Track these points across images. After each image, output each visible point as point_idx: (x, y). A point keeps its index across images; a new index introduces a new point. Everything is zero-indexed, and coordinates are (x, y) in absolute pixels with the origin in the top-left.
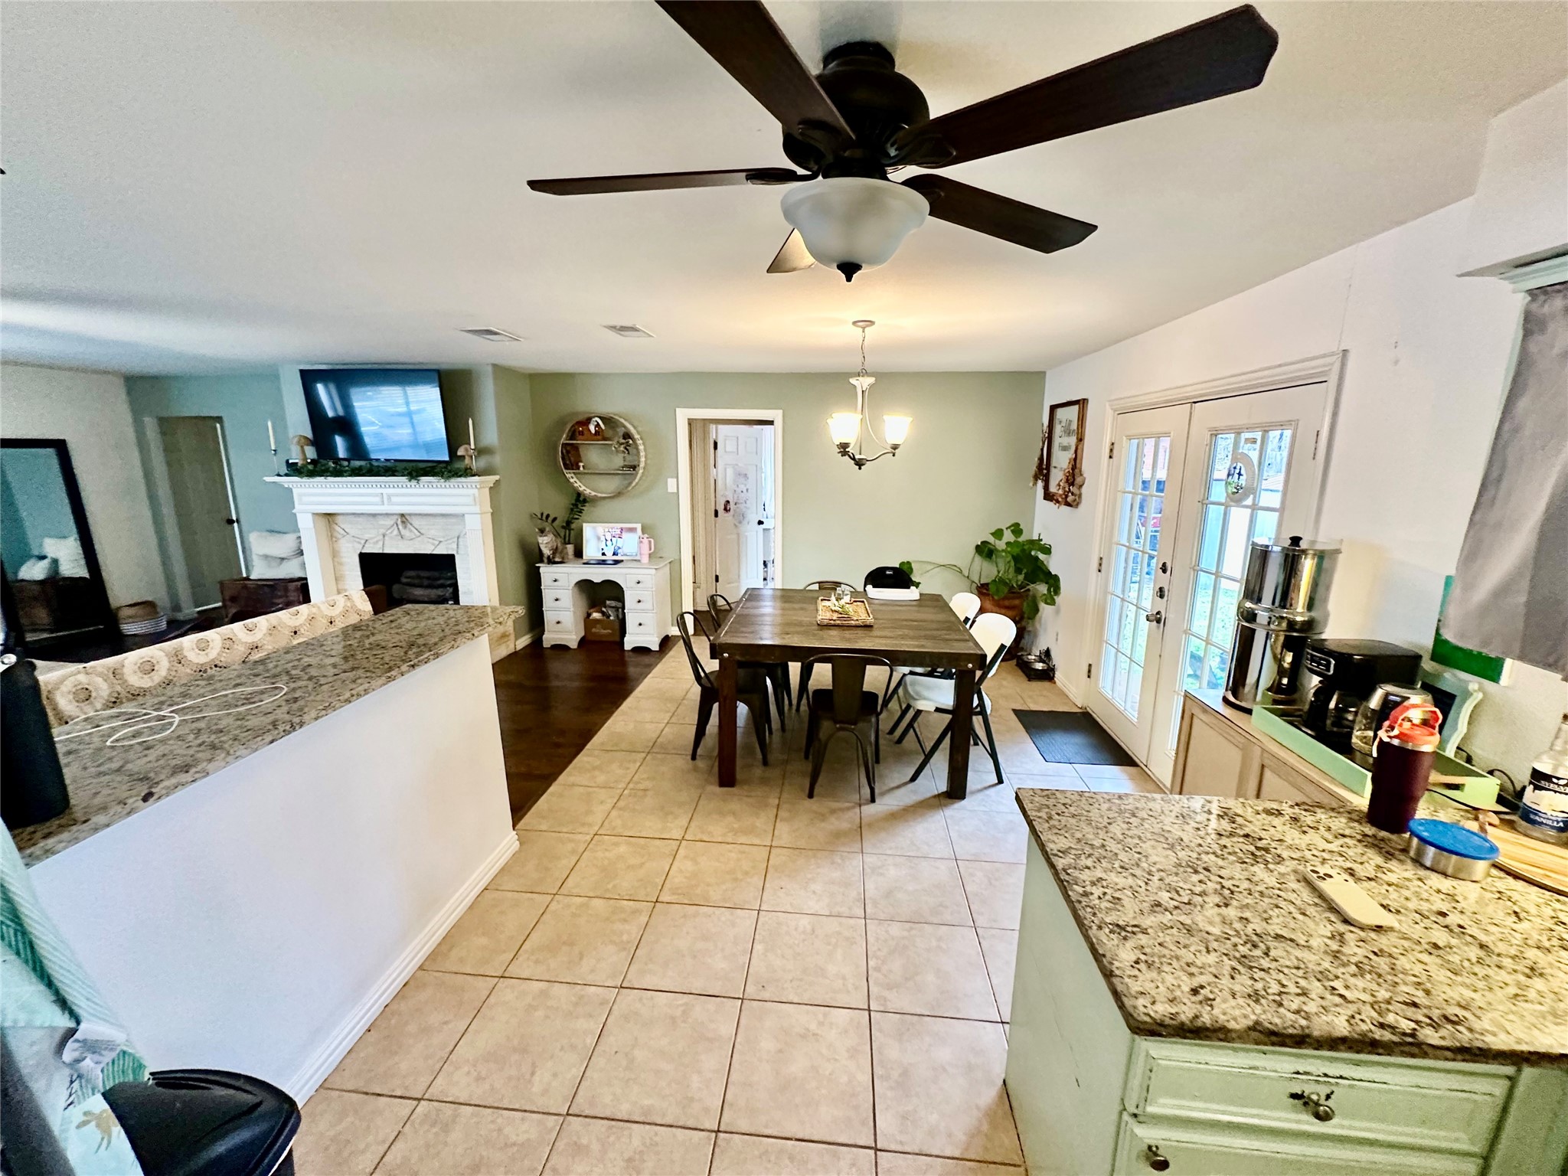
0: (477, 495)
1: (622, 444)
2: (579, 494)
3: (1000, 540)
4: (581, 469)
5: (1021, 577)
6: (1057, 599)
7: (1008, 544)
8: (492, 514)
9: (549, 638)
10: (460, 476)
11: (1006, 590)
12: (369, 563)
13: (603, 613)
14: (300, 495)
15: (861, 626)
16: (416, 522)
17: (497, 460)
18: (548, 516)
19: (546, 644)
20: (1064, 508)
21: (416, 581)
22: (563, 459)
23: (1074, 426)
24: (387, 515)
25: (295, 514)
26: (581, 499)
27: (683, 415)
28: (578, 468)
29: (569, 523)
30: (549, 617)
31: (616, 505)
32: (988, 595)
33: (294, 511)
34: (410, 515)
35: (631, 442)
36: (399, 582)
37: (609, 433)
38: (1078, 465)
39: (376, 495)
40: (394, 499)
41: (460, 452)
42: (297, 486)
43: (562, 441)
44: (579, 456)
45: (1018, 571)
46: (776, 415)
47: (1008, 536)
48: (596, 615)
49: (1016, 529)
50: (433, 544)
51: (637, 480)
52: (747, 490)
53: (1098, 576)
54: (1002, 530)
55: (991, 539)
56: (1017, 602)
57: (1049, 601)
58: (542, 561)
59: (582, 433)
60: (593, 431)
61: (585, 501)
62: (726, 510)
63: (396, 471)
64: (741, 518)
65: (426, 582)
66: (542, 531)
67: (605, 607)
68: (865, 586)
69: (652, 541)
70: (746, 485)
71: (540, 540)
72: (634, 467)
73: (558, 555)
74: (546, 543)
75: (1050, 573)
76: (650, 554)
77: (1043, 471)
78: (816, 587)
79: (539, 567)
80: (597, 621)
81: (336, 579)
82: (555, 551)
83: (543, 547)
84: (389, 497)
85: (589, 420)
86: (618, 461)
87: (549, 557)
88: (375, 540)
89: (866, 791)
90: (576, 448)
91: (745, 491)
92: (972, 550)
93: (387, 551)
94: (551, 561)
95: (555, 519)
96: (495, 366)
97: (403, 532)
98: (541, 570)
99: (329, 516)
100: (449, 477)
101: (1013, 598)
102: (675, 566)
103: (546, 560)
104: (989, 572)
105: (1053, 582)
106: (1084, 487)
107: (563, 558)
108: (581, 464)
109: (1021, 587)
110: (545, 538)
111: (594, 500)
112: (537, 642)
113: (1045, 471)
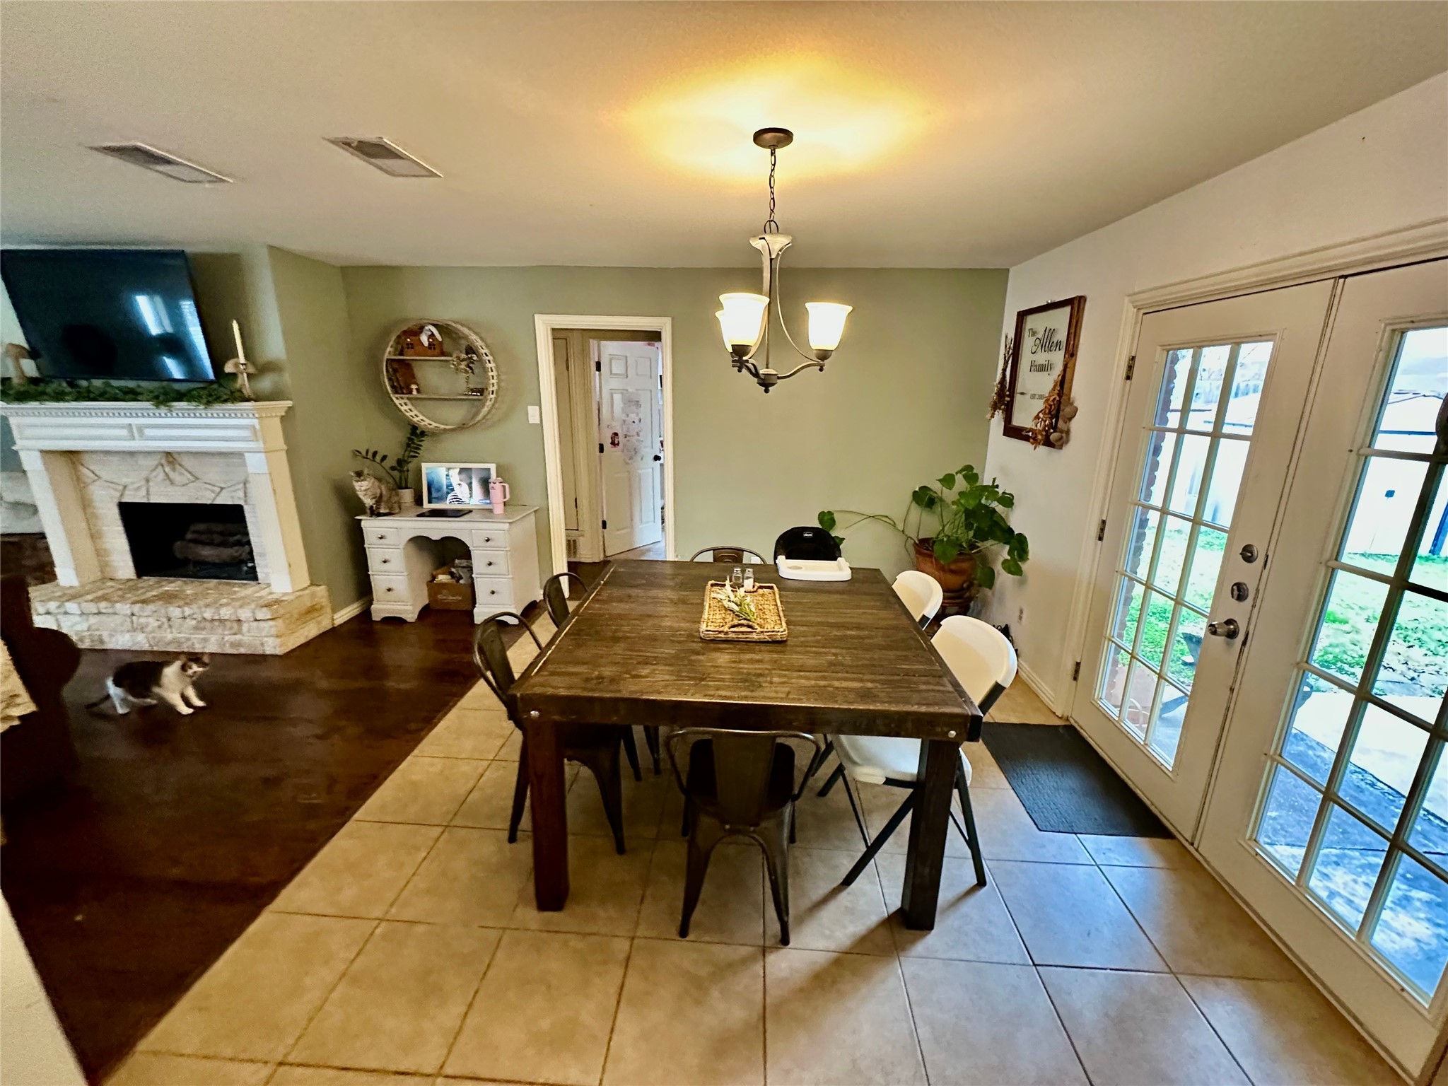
0: (258, 427)
1: (464, 360)
2: (414, 428)
3: (950, 489)
4: (415, 392)
5: (971, 533)
6: (1025, 566)
7: (961, 494)
8: (287, 452)
9: (380, 609)
10: (225, 401)
11: (955, 552)
12: (134, 516)
13: (452, 574)
14: (19, 426)
15: (768, 642)
16: (187, 462)
17: (287, 378)
18: (375, 454)
19: (376, 617)
20: (1042, 449)
21: (204, 537)
22: (390, 379)
23: (1062, 336)
24: (149, 453)
25: (16, 453)
26: (418, 432)
27: (544, 325)
28: (410, 392)
29: (401, 463)
30: (379, 581)
31: (465, 439)
32: (931, 556)
33: (14, 448)
34: (179, 453)
35: (475, 358)
36: (182, 538)
37: (447, 347)
38: (1065, 391)
39: (122, 427)
40: (148, 432)
41: (229, 368)
42: (17, 414)
43: (386, 356)
44: (413, 376)
45: (968, 526)
46: (663, 324)
47: (961, 484)
48: (443, 578)
49: (970, 474)
50: (213, 491)
51: (485, 409)
52: (640, 420)
53: (1096, 544)
54: (952, 475)
55: (936, 487)
56: (965, 565)
57: (1013, 569)
58: (364, 513)
59: (411, 346)
60: (426, 344)
61: (423, 434)
62: (613, 443)
63: (140, 394)
64: (633, 453)
65: (217, 538)
66: (359, 474)
67: (454, 567)
68: (775, 558)
69: (507, 486)
70: (638, 414)
71: (357, 485)
72: (482, 391)
73: (383, 505)
74: (365, 490)
75: (1011, 531)
76: (505, 502)
77: (1005, 399)
78: (708, 557)
79: (360, 520)
80: (443, 585)
81: (92, 537)
82: (379, 500)
83: (361, 495)
84: (141, 429)
85: (421, 329)
86: (461, 383)
87: (372, 507)
88: (136, 486)
89: (775, 927)
90: (406, 365)
91: (637, 421)
92: (909, 497)
93: (155, 499)
94: (375, 513)
95: (384, 458)
96: (272, 248)
97: (172, 475)
98: (363, 524)
99: (72, 456)
100: (208, 403)
101: (963, 561)
102: (542, 515)
103: (368, 511)
104: (928, 524)
105: (1019, 545)
106: (1074, 420)
107: (391, 508)
108: (414, 387)
109: (972, 546)
110: (365, 483)
111: (435, 434)
112: (366, 614)
113: (1008, 399)
